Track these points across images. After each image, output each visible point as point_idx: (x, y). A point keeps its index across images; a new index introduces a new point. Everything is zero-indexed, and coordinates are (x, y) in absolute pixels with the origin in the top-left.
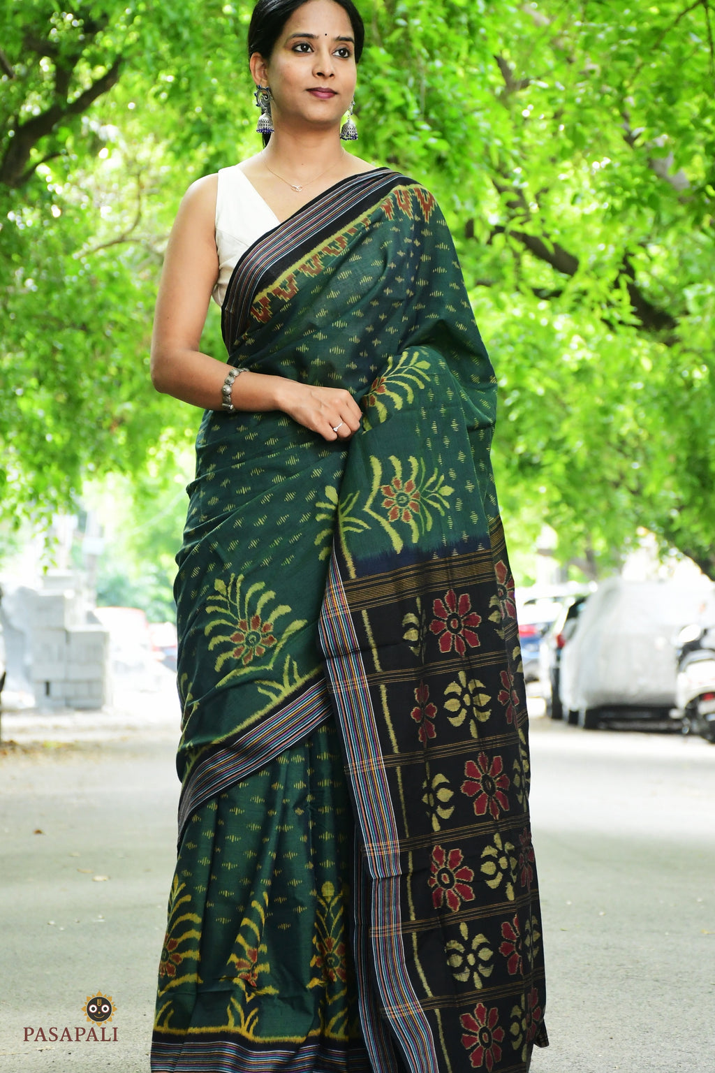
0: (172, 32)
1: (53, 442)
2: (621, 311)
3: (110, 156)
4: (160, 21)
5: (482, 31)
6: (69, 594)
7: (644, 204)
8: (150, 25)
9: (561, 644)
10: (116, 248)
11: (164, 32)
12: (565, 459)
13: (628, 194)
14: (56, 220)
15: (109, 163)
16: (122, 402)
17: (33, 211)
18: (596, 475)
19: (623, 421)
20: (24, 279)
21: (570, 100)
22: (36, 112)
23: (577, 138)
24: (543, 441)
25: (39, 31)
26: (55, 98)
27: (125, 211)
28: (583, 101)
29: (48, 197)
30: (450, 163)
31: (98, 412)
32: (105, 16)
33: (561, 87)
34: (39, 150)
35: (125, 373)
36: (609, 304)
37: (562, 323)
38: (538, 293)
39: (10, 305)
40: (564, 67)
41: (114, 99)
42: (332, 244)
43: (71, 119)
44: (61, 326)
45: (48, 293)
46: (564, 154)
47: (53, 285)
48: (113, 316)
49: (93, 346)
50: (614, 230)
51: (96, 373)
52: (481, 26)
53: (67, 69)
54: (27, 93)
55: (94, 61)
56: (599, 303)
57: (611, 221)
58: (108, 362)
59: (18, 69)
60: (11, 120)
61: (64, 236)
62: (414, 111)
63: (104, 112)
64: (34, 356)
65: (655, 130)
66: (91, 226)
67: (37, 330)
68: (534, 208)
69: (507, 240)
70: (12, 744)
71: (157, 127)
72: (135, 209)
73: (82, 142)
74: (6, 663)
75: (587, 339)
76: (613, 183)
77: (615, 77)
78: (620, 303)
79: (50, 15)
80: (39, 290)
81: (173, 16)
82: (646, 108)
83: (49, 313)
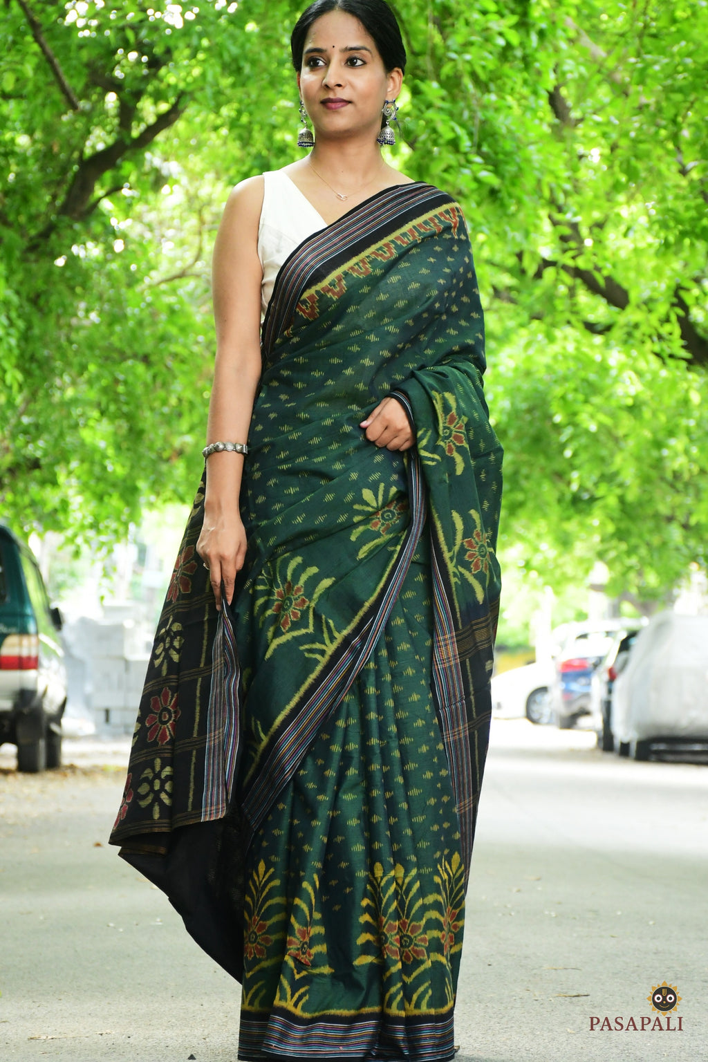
0: (234, 67)
1: (114, 472)
2: (670, 344)
3: (172, 192)
4: (221, 56)
5: (537, 65)
6: (128, 624)
7: (698, 237)
8: (213, 61)
9: (612, 676)
10: (177, 282)
11: (225, 67)
12: (618, 491)
13: (681, 227)
14: (120, 255)
15: (171, 198)
16: (182, 434)
17: (96, 246)
18: (649, 511)
19: (676, 454)
20: (87, 311)
21: (625, 134)
22: (100, 147)
23: (631, 173)
24: (595, 476)
25: (104, 67)
26: (119, 133)
27: (186, 247)
28: (637, 136)
29: (111, 233)
30: (503, 194)
31: (159, 444)
32: (168, 52)
33: (616, 122)
34: (102, 186)
35: (185, 405)
36: (660, 337)
37: (616, 357)
38: (591, 327)
39: (74, 336)
40: (620, 102)
41: (178, 136)
42: (380, 249)
43: (134, 154)
44: (123, 357)
45: (110, 325)
46: (616, 187)
47: (115, 318)
48: (175, 348)
49: (155, 377)
50: (667, 263)
51: (157, 404)
52: (536, 60)
53: (131, 104)
54: (92, 128)
55: (158, 96)
56: (650, 337)
57: (664, 254)
58: (169, 392)
59: (83, 104)
60: (76, 155)
61: (126, 270)
62: (466, 144)
63: (167, 147)
64: (97, 386)
66: (153, 262)
67: (100, 361)
68: (589, 242)
69: (558, 273)
70: (72, 768)
71: (219, 162)
72: (196, 245)
73: (145, 177)
74: (67, 689)
75: (639, 374)
76: (667, 216)
77: (669, 112)
78: (670, 337)
79: (114, 52)
80: (102, 322)
81: (235, 50)
82: (702, 142)
83: (111, 344)
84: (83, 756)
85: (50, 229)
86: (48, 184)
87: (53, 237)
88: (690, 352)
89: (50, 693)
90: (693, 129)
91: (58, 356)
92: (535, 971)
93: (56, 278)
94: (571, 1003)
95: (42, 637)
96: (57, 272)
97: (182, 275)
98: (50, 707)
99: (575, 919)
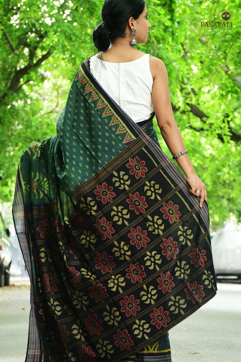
0: (69, 38)
2: (225, 131)
3: (48, 82)
4: (65, 33)
5: (177, 34)
7: (233, 93)
8: (62, 35)
10: (50, 114)
11: (66, 37)
13: (227, 90)
14: (29, 105)
15: (47, 85)
17: (21, 101)
18: (216, 194)
19: (225, 174)
20: (18, 124)
21: (207, 57)
22: (23, 67)
23: (210, 70)
25: (24, 39)
26: (29, 61)
27: (53, 102)
28: (212, 57)
29: (26, 96)
32: (46, 33)
33: (205, 53)
34: (23, 79)
36: (221, 128)
37: (203, 140)
38: (196, 129)
39: (13, 132)
41: (50, 63)
43: (34, 69)
44: (31, 140)
45: (26, 129)
46: (205, 75)
47: (28, 126)
50: (223, 102)
52: (176, 32)
53: (33, 51)
54: (19, 60)
55: (43, 49)
56: (217, 128)
57: (222, 99)
59: (17, 51)
60: (14, 70)
61: (31, 109)
63: (46, 67)
64: (22, 151)
65: (237, 67)
66: (41, 107)
67: (23, 142)
70: (14, 285)
71: (64, 72)
72: (56, 101)
73: (38, 77)
74: (11, 258)
75: (212, 146)
76: (223, 86)
77: (223, 49)
78: (225, 128)
79: (27, 34)
80: (23, 128)
81: (69, 32)
82: (235, 60)
83: (27, 136)
84: (17, 282)
85: (5, 95)
86: (4, 80)
87: (6, 98)
88: (231, 133)
89: (5, 259)
90: (231, 55)
91: (8, 140)
92: (179, 346)
93: (7, 112)
94: (193, 355)
95: (3, 239)
96: (8, 110)
97: (51, 112)
98: (6, 263)
99: (193, 330)
